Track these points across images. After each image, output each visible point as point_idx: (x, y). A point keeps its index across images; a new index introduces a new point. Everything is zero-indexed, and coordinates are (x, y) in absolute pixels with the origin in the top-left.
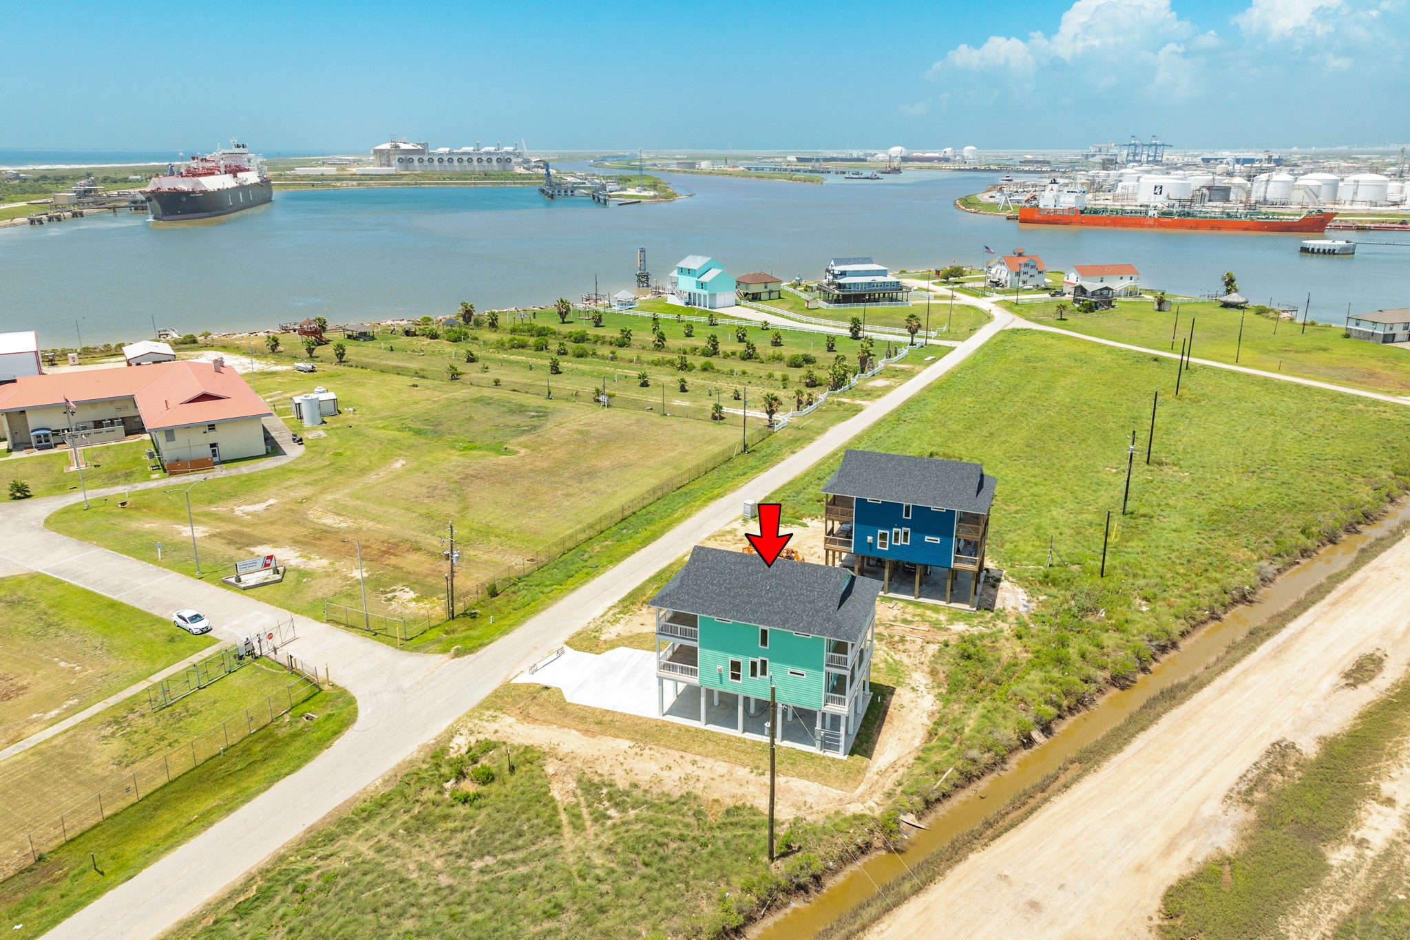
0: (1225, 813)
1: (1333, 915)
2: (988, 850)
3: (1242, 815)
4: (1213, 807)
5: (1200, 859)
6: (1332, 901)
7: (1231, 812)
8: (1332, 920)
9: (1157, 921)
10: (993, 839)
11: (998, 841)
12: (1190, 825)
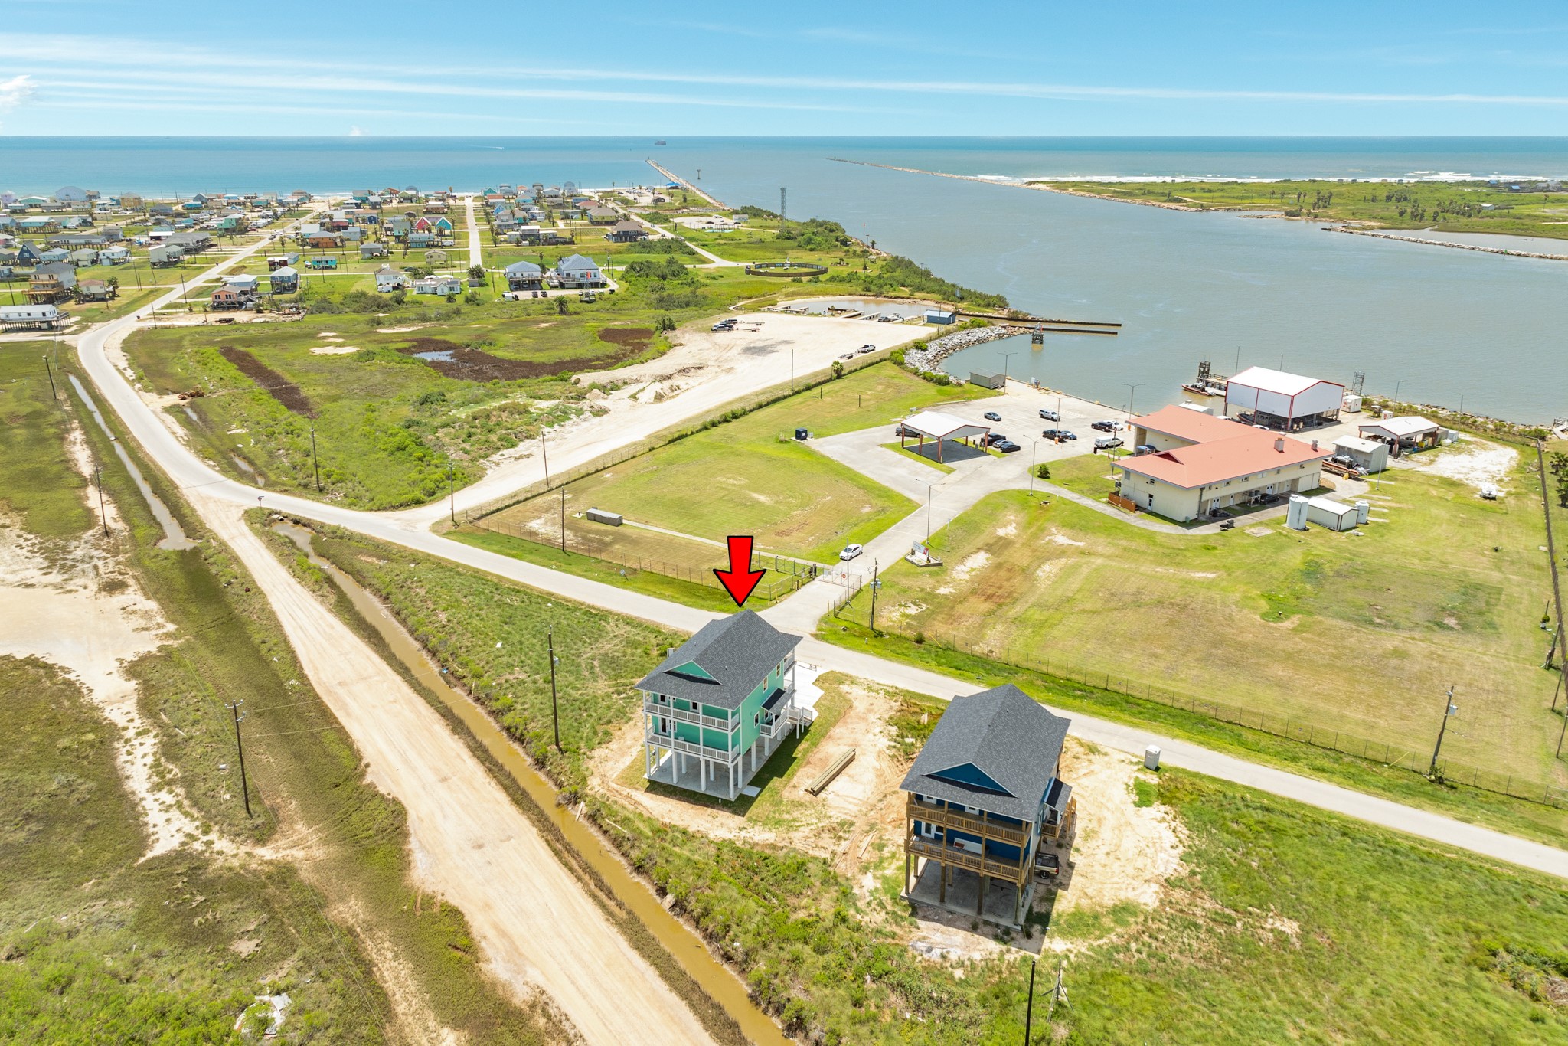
0: (526, 983)
1: (398, 997)
2: (538, 838)
3: (521, 997)
4: (535, 977)
5: (483, 944)
6: (410, 1005)
7: (526, 989)
8: (394, 995)
9: (439, 897)
10: (547, 841)
11: (544, 844)
12: (520, 954)
